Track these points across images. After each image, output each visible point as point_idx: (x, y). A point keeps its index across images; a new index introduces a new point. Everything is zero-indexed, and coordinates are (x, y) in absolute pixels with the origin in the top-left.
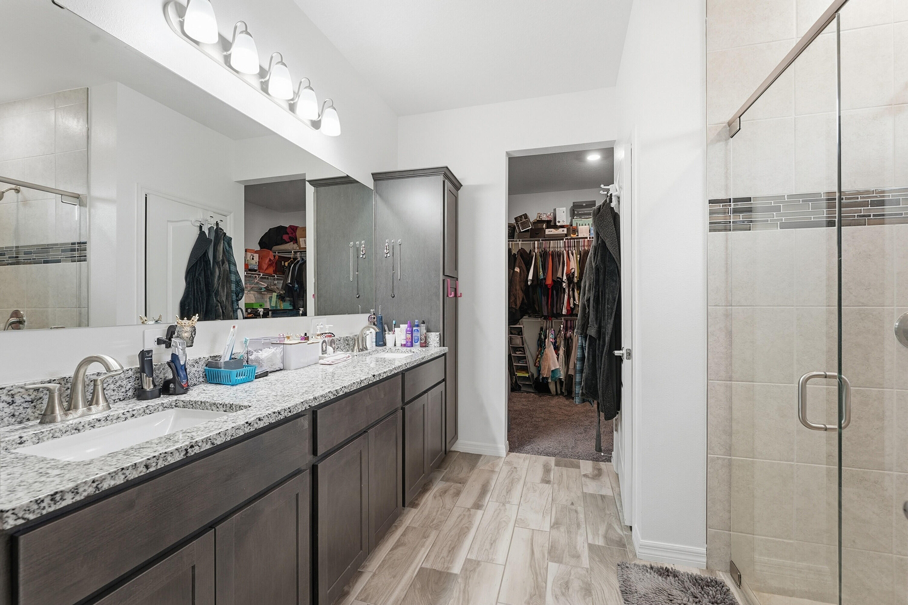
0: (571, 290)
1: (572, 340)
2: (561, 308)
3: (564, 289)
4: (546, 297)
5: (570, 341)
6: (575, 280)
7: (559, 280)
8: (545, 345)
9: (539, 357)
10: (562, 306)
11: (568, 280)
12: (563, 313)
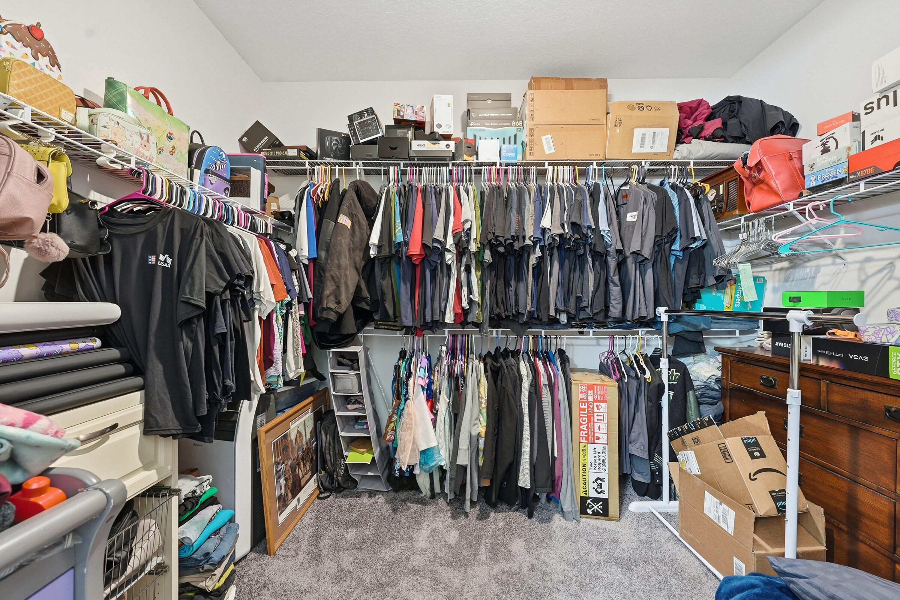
0: (463, 268)
1: (465, 380)
2: (443, 310)
3: (449, 267)
4: (409, 285)
5: (461, 381)
6: (473, 247)
7: (436, 245)
8: (407, 392)
9: (394, 419)
10: (443, 305)
11: (456, 247)
12: (447, 321)
